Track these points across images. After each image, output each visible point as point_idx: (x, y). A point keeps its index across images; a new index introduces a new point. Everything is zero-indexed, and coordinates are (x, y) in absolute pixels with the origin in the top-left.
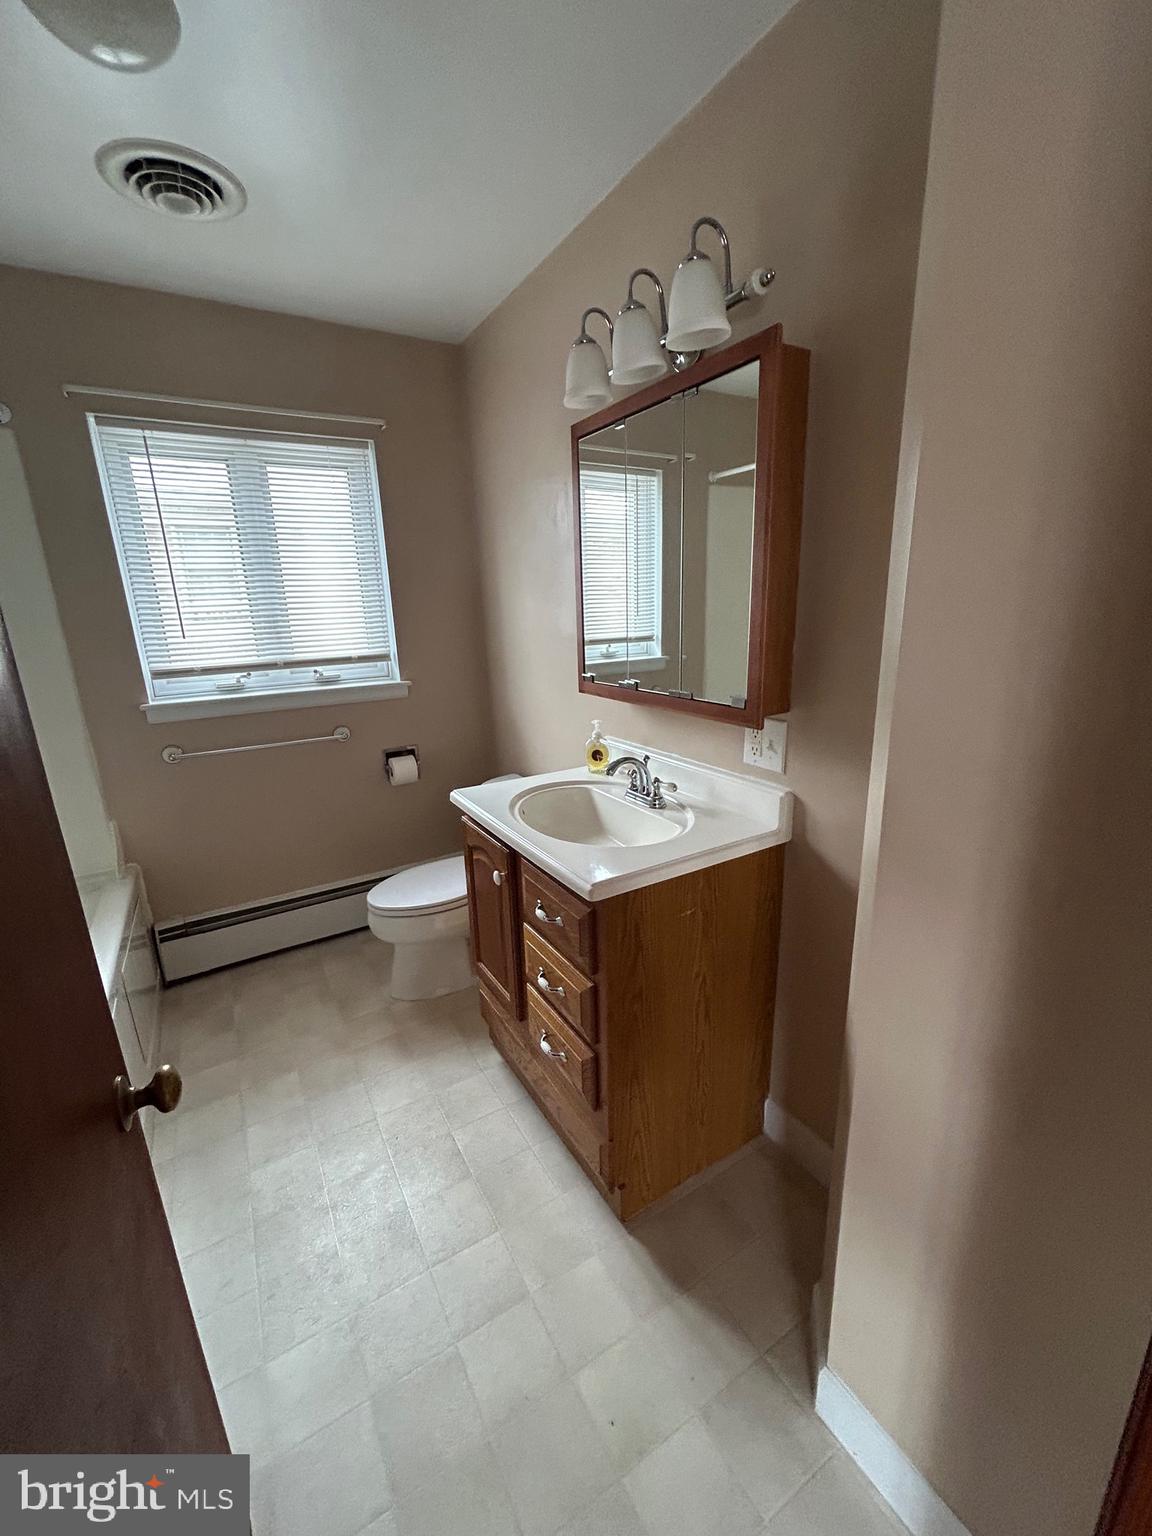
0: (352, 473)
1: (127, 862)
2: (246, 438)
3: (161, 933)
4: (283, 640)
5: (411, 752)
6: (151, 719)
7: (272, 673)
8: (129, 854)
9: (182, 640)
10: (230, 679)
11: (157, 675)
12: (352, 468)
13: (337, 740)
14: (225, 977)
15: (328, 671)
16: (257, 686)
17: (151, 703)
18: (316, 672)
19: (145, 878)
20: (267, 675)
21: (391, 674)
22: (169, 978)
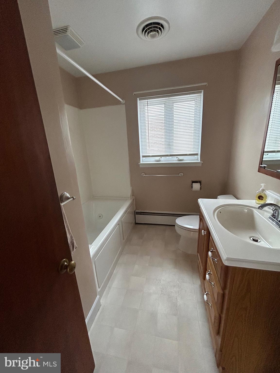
0: (196, 101)
1: (133, 196)
2: (169, 97)
3: (136, 212)
4: (171, 149)
5: (200, 182)
6: (140, 166)
7: (167, 157)
8: (133, 194)
9: (149, 149)
10: (157, 158)
11: (143, 156)
12: (197, 100)
13: (179, 176)
14: (146, 226)
15: (181, 158)
16: (164, 160)
17: (141, 163)
18: (177, 158)
19: (135, 200)
20: (166, 158)
21: (197, 159)
22: (136, 222)
